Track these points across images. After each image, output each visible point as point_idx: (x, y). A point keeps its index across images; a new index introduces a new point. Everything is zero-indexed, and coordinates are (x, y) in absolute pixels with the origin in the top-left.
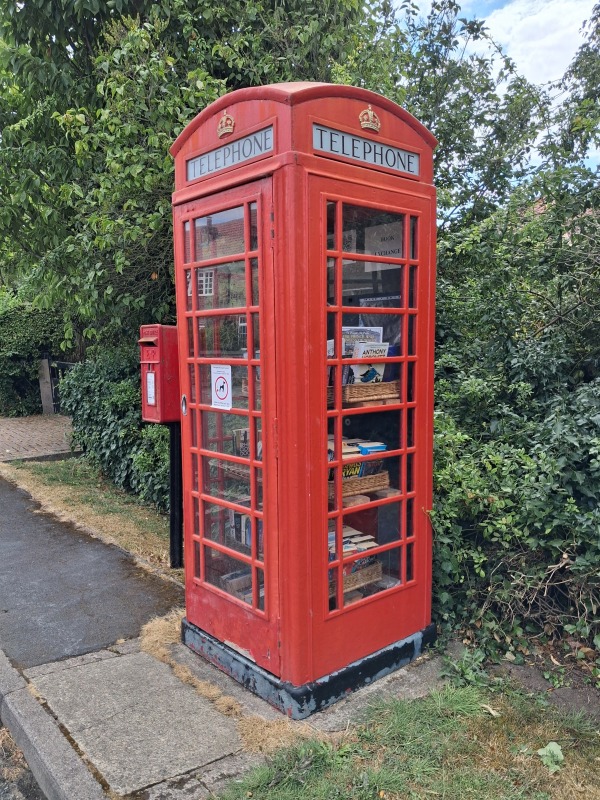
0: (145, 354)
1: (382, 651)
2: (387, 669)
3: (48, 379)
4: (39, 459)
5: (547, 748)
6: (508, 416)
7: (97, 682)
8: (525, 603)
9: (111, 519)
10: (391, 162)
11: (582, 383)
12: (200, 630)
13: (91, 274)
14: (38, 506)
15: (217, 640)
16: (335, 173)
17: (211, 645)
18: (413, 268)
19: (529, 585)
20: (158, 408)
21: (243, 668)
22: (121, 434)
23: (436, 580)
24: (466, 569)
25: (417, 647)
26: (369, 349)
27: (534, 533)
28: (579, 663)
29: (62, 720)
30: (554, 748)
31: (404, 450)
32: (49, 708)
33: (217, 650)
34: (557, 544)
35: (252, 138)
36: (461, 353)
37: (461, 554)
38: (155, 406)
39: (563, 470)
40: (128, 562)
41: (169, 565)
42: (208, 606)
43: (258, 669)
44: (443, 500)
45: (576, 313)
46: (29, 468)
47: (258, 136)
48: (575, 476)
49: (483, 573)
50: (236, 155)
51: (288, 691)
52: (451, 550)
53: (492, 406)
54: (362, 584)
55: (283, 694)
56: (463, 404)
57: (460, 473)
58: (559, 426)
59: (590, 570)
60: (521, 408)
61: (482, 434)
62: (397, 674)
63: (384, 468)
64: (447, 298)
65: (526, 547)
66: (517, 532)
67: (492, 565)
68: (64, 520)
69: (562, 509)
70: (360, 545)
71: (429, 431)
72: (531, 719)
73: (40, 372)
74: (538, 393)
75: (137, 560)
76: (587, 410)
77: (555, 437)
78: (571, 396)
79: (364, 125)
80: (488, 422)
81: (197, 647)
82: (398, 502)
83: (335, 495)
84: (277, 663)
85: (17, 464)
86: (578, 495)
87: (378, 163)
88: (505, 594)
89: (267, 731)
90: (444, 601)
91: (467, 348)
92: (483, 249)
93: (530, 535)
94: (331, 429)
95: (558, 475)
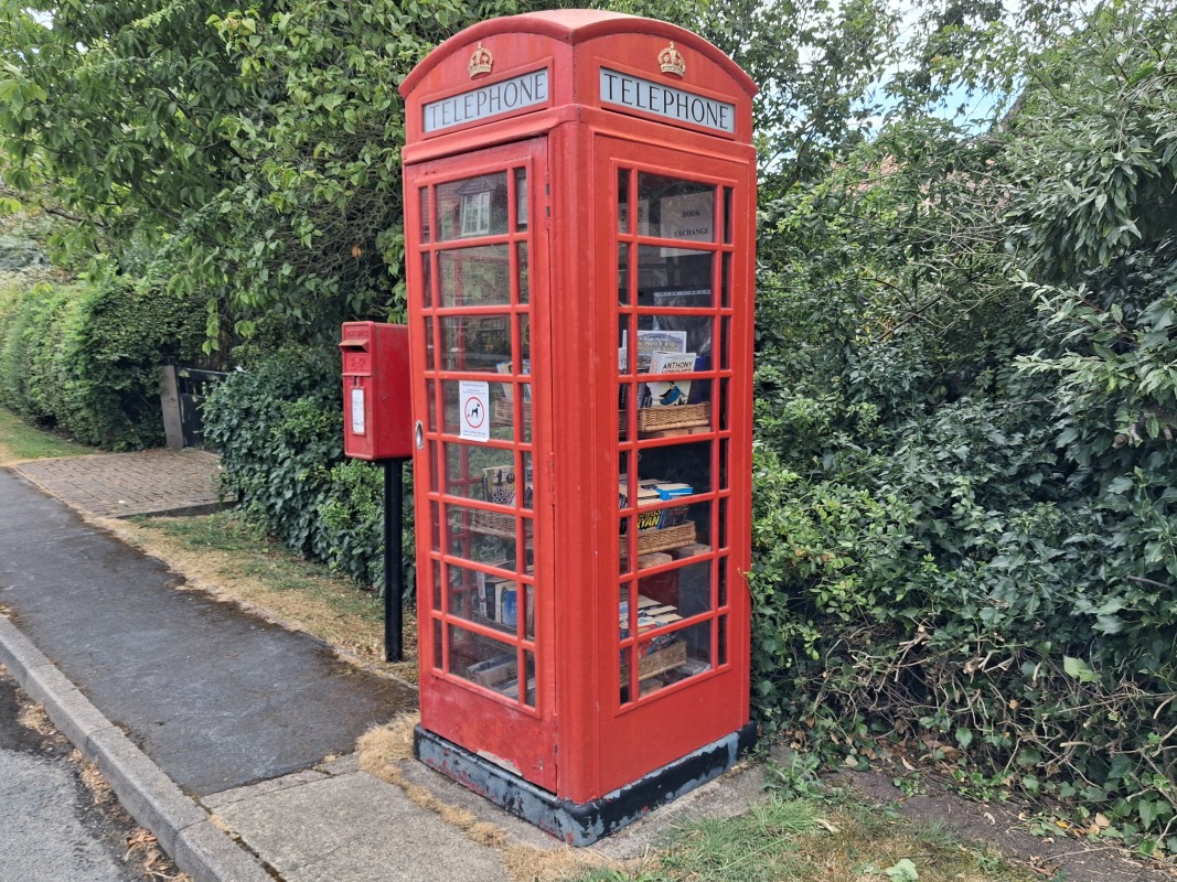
0: (349, 363)
1: (688, 757)
2: (693, 781)
3: (175, 395)
4: (172, 513)
5: (898, 866)
6: (846, 448)
7: (305, 811)
8: (871, 693)
9: (292, 597)
10: (699, 117)
11: (944, 403)
12: (442, 738)
13: (259, 246)
14: (182, 580)
15: (466, 750)
16: (628, 132)
17: (458, 758)
18: (726, 255)
19: (876, 669)
20: (370, 439)
21: (504, 785)
22: (301, 475)
23: (754, 665)
24: (794, 650)
25: (732, 753)
26: (670, 361)
27: (883, 601)
28: (938, 764)
29: (266, 857)
30: (907, 865)
31: (714, 493)
32: (245, 844)
33: (466, 764)
34: (911, 614)
35: (517, 82)
36: (784, 363)
37: (786, 631)
38: (365, 436)
39: (919, 518)
40: (326, 655)
41: (383, 658)
42: (454, 706)
43: (526, 785)
44: (764, 558)
45: (937, 308)
46: (159, 527)
47: (526, 80)
48: (933, 526)
49: (816, 655)
50: (495, 102)
51: (567, 811)
52: (775, 624)
53: (826, 434)
54: (662, 670)
55: (561, 815)
56: (786, 432)
57: (786, 523)
58: (913, 461)
59: (952, 646)
60: (863, 437)
61: (812, 472)
62: (707, 788)
63: (690, 517)
64: (764, 288)
65: (872, 619)
66: (860, 600)
67: (827, 644)
68: (222, 599)
69: (918, 569)
70: (658, 618)
71: (747, 467)
72: (877, 833)
73: (162, 384)
74: (886, 417)
75: (337, 651)
76: (950, 440)
77: (908, 475)
78: (929, 421)
79: (665, 68)
80: (819, 456)
81: (437, 761)
82: (707, 562)
83: (629, 552)
84: (553, 775)
85: (139, 520)
86: (937, 550)
87: (682, 117)
88: (845, 681)
89: (542, 861)
90: (766, 692)
91: (791, 355)
92: (813, 223)
93: (877, 604)
94: (623, 467)
95: (912, 525)
